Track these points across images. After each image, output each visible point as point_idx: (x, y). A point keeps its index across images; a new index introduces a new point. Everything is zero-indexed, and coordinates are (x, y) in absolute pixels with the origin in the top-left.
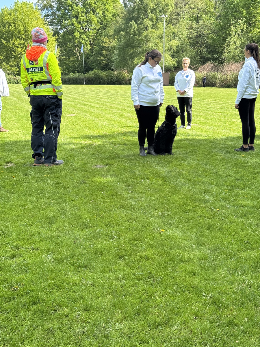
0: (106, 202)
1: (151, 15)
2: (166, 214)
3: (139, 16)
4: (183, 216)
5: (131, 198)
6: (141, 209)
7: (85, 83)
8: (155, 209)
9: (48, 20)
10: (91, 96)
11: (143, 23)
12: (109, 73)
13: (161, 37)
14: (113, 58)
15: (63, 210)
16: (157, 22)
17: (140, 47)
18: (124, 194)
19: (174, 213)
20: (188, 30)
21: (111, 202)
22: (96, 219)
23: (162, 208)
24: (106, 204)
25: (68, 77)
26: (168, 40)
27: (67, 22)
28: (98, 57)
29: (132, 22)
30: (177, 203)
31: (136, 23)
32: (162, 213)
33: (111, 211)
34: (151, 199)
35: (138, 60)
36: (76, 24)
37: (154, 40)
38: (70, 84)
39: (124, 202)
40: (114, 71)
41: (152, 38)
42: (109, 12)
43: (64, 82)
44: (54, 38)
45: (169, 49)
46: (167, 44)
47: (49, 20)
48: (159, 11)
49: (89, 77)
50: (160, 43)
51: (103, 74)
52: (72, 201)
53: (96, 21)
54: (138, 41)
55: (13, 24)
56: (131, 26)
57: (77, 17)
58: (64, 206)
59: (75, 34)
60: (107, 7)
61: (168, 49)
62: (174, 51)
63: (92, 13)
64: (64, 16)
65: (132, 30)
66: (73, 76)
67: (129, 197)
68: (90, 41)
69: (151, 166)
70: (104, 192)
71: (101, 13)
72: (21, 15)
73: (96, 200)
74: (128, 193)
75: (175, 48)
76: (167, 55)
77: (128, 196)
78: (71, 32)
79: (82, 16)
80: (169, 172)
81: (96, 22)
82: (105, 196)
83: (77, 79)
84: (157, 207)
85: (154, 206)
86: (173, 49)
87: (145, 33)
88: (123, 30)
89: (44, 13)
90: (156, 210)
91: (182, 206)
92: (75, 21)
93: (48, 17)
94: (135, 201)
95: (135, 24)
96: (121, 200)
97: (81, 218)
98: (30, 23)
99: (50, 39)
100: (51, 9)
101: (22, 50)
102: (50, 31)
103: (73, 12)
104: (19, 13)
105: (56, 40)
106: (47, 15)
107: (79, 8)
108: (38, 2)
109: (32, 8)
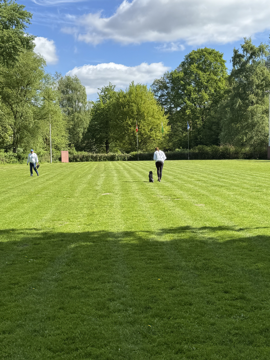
1: (257, 91)
7: (189, 158)
11: (248, 99)
12: (213, 148)
16: (263, 97)
17: (245, 121)
25: (173, 152)
29: (237, 98)
40: (220, 146)
41: (258, 112)
44: (166, 117)
49: (194, 153)
51: (208, 149)
54: (243, 116)
55: (127, 106)
56: (236, 102)
57: (190, 95)
60: (219, 85)
65: (237, 106)
66: (178, 151)
72: (135, 97)
83: (181, 154)
88: (228, 106)
95: (240, 100)
98: (143, 104)
99: (162, 118)
100: (166, 90)
101: (134, 129)
102: (162, 110)
103: (185, 92)
104: (133, 95)
105: (167, 119)
106: (162, 95)
107: (191, 88)
108: (154, 84)
109: (145, 90)
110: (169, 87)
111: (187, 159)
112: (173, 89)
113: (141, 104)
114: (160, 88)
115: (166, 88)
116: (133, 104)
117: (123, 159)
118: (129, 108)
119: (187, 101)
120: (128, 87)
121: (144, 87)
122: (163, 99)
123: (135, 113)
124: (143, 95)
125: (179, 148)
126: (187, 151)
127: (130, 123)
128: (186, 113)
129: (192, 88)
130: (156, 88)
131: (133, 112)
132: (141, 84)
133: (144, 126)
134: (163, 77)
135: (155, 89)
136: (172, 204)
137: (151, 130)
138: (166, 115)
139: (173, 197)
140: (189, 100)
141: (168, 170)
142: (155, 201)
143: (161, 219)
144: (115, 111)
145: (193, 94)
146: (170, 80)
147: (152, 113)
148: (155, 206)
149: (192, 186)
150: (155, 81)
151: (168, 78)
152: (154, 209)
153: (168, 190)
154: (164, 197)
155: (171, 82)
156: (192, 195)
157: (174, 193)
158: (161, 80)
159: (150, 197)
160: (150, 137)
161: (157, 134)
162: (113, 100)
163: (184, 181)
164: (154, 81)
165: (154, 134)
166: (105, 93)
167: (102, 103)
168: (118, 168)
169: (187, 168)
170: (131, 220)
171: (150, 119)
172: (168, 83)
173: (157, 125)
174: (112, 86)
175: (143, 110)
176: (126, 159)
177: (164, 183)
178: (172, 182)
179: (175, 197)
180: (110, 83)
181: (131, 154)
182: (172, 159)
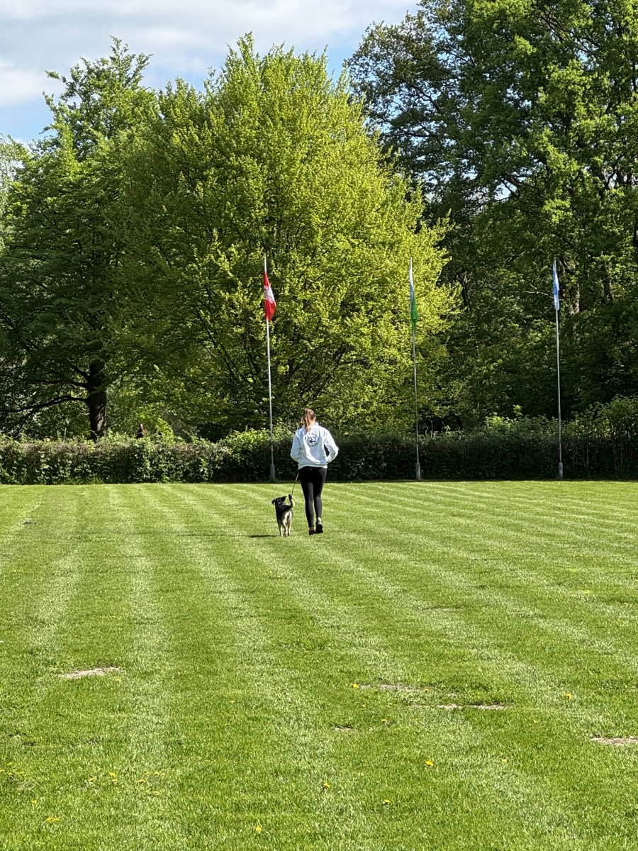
25: (471, 436)
43: (449, 464)
44: (431, 234)
55: (213, 171)
59: (547, 208)
72: (257, 123)
83: (520, 447)
98: (302, 161)
99: (408, 239)
100: (431, 85)
101: (252, 299)
102: (408, 197)
103: (542, 97)
104: (246, 113)
105: (440, 245)
106: (412, 116)
107: (575, 76)
108: (364, 51)
109: (316, 86)
110: (448, 72)
111: (551, 476)
112: (471, 80)
113: (291, 161)
114: (399, 77)
115: (436, 74)
116: (249, 163)
117: (186, 473)
118: (222, 181)
119: (551, 148)
120: (220, 68)
121: (311, 70)
122: (416, 134)
123: (259, 213)
124: (305, 111)
125: (506, 412)
126: (553, 430)
127: (226, 266)
128: (548, 216)
129: (577, 79)
130: (379, 73)
131: (244, 207)
132: (290, 54)
133: (307, 285)
134: (414, 14)
135: (372, 78)
136: (465, 734)
137: (348, 308)
138: (431, 226)
139: (470, 695)
140: (562, 145)
141: (445, 540)
142: (368, 720)
143: (398, 825)
144: (141, 199)
145: (582, 110)
146: (453, 32)
147: (351, 215)
148: (365, 746)
149: (579, 633)
150: (371, 35)
151: (442, 18)
152: (358, 766)
153: (441, 656)
154: (422, 693)
155: (462, 44)
156: (576, 682)
157: (478, 670)
158: (403, 33)
159: (339, 694)
160: (345, 348)
161: (382, 332)
162: (131, 137)
163: (535, 601)
164: (367, 36)
165: (365, 330)
166: (86, 95)
167: (69, 154)
168: (158, 525)
169: (549, 526)
170: (228, 828)
171: (342, 243)
172: (442, 47)
173: (382, 283)
174: (130, 59)
175: (301, 193)
176: (204, 468)
177: (419, 616)
178: (466, 608)
179: (480, 695)
180: (118, 42)
181: (230, 446)
182: (468, 472)
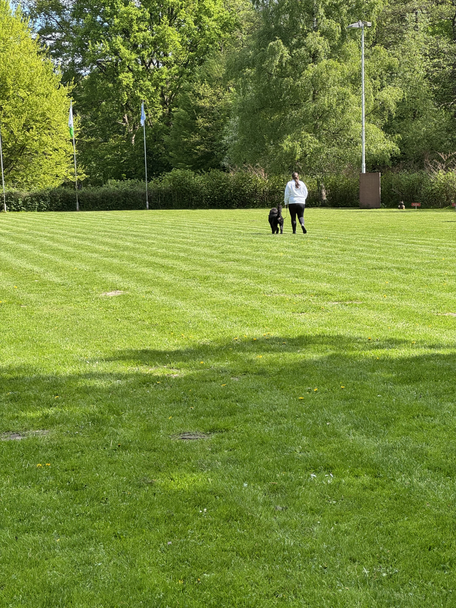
0: (211, 539)
1: (327, 23)
2: (384, 575)
3: (294, 24)
4: (432, 581)
5: (282, 525)
6: (312, 558)
7: (148, 206)
8: (351, 559)
9: (49, 43)
10: (166, 241)
11: (304, 45)
12: (213, 178)
13: (356, 80)
14: (226, 138)
15: (90, 564)
16: (343, 41)
17: (297, 106)
18: (261, 514)
19: (407, 572)
20: (429, 60)
21: (224, 539)
22: (184, 589)
23: (373, 556)
24: (212, 546)
25: (102, 189)
26: (374, 88)
27: (99, 46)
28: (185, 134)
29: (276, 42)
30: (416, 541)
31: (286, 43)
32: (371, 571)
33: (227, 565)
34: (338, 529)
35: (292, 140)
36: (123, 50)
37: (336, 89)
38: (107, 210)
39: (262, 538)
40: (228, 172)
41: (331, 81)
42: (212, 18)
43: (92, 203)
44: (65, 90)
45: (378, 111)
46: (373, 98)
47: (52, 42)
48: (348, 12)
49: (159, 190)
50: (353, 96)
51: (198, 180)
52: (116, 536)
53: (177, 42)
54: (293, 90)
56: (273, 53)
57: (126, 33)
58: (91, 553)
59: (121, 77)
60: (207, 6)
61: (374, 111)
62: (390, 116)
63: (168, 22)
64: (94, 32)
65: (277, 62)
66: (117, 187)
67: (275, 525)
68: (162, 95)
69: (336, 435)
70: (205, 510)
71: (190, 20)
73: (182, 532)
74: (274, 512)
75: (393, 107)
76: (371, 126)
77: (273, 519)
78: (111, 73)
79: (140, 30)
80: (388, 451)
81: (178, 44)
82: (208, 521)
83: (126, 194)
84: (358, 554)
85: (348, 550)
86: (389, 111)
87: (311, 70)
88: (251, 65)
89: (40, 23)
90: (354, 561)
91: (430, 550)
92: (122, 44)
93: (50, 36)
94: (293, 536)
95: (282, 46)
96: (254, 531)
97: (140, 589)
99: (55, 93)
100: (56, 14)
105: (70, 95)
106: (47, 30)
107: (132, 10)
111: (142, 208)
112: (78, 12)
114: (41, 9)
115: (59, 8)
122: (48, 39)
125: (119, 177)
137: (27, 127)
138: (65, 86)
140: (127, 45)
145: (136, 28)
147: (26, 79)
161: (44, 138)
165: (36, 138)
182: (101, 207)
